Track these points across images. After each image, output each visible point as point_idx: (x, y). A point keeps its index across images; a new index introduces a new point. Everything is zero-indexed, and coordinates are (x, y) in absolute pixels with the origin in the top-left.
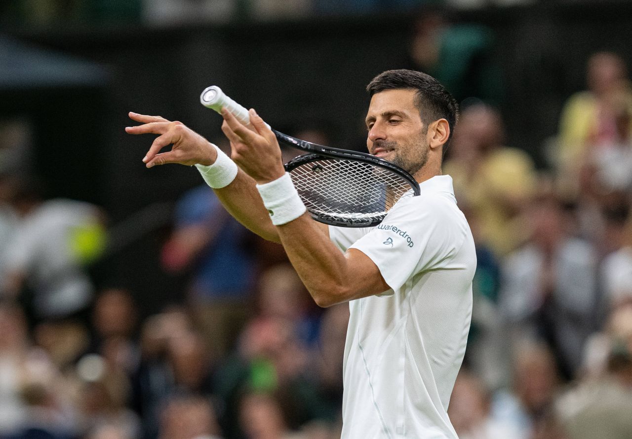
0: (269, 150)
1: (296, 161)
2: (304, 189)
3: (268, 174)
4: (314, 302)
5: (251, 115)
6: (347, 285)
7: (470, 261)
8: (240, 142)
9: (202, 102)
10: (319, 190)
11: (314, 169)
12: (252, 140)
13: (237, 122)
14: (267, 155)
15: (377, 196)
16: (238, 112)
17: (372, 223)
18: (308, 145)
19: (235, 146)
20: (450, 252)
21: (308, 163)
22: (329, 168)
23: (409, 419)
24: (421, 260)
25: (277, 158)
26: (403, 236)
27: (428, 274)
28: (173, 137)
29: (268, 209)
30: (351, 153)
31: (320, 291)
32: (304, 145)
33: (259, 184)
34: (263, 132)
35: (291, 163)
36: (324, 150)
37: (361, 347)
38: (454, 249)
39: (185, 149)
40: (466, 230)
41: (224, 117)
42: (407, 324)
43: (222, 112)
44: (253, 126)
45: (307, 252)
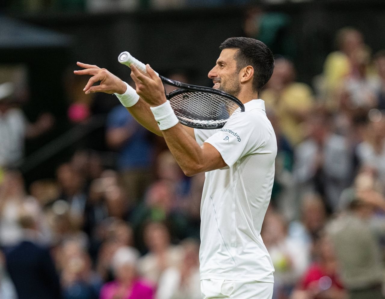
0: (157, 88)
1: (173, 93)
2: (178, 108)
3: (157, 101)
4: (184, 173)
5: (147, 68)
6: (202, 164)
7: (273, 148)
8: (141, 83)
9: (119, 61)
10: (187, 109)
11: (184, 97)
12: (148, 82)
13: (139, 72)
14: (156, 90)
15: (220, 112)
16: (140, 66)
17: (218, 127)
18: (180, 84)
19: (138, 86)
20: (262, 144)
21: (180, 94)
22: (192, 96)
23: (238, 238)
24: (245, 149)
25: (162, 92)
26: (235, 135)
27: (249, 156)
28: (100, 77)
29: (157, 121)
30: (205, 88)
31: (187, 168)
32: (178, 84)
33: (152, 107)
34: (154, 77)
35: (171, 94)
36: (189, 87)
37: (211, 198)
38: (264, 142)
39: (107, 84)
40: (271, 131)
41: (132, 70)
42: (237, 185)
43: (131, 67)
44: (149, 74)
45: (179, 146)
